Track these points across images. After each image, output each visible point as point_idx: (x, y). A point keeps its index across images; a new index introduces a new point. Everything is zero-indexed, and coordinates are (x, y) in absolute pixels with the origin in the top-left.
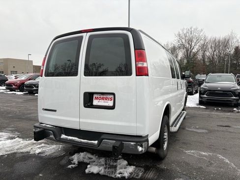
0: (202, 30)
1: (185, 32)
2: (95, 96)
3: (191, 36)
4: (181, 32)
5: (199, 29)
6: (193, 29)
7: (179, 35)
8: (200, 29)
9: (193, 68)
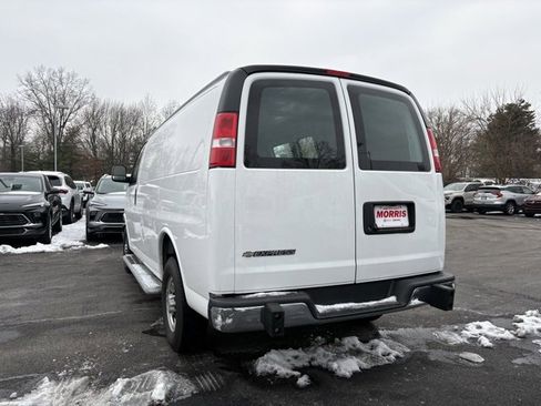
0: (86, 82)
1: (45, 77)
2: (377, 209)
3: (61, 89)
4: (35, 76)
5: (81, 77)
6: (64, 75)
7: (30, 81)
8: (83, 78)
9: (71, 165)
